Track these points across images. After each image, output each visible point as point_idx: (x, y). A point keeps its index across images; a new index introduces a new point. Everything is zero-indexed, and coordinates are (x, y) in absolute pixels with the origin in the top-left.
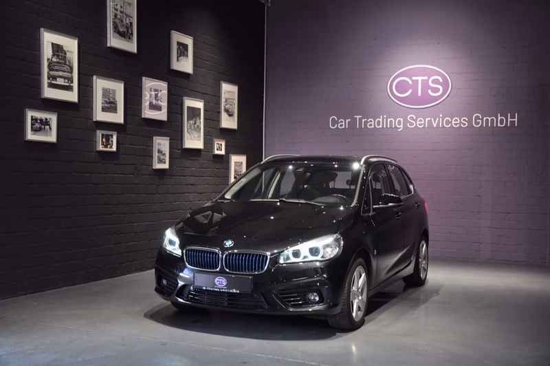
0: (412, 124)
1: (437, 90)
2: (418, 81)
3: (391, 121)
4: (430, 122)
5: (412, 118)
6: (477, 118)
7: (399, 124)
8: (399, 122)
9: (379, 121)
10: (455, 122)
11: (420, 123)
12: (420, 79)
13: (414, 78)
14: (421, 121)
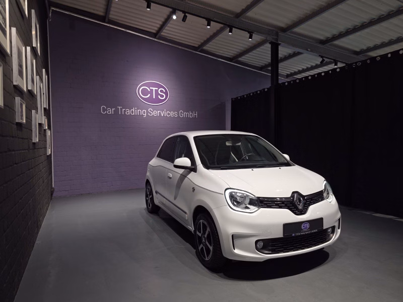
0: (151, 114)
1: (162, 96)
2: (153, 89)
3: (140, 112)
4: (160, 113)
5: (150, 110)
6: (181, 112)
7: (144, 113)
8: (144, 112)
9: (132, 111)
10: (172, 114)
11: (155, 113)
12: (154, 89)
13: (151, 88)
14: (155, 112)
